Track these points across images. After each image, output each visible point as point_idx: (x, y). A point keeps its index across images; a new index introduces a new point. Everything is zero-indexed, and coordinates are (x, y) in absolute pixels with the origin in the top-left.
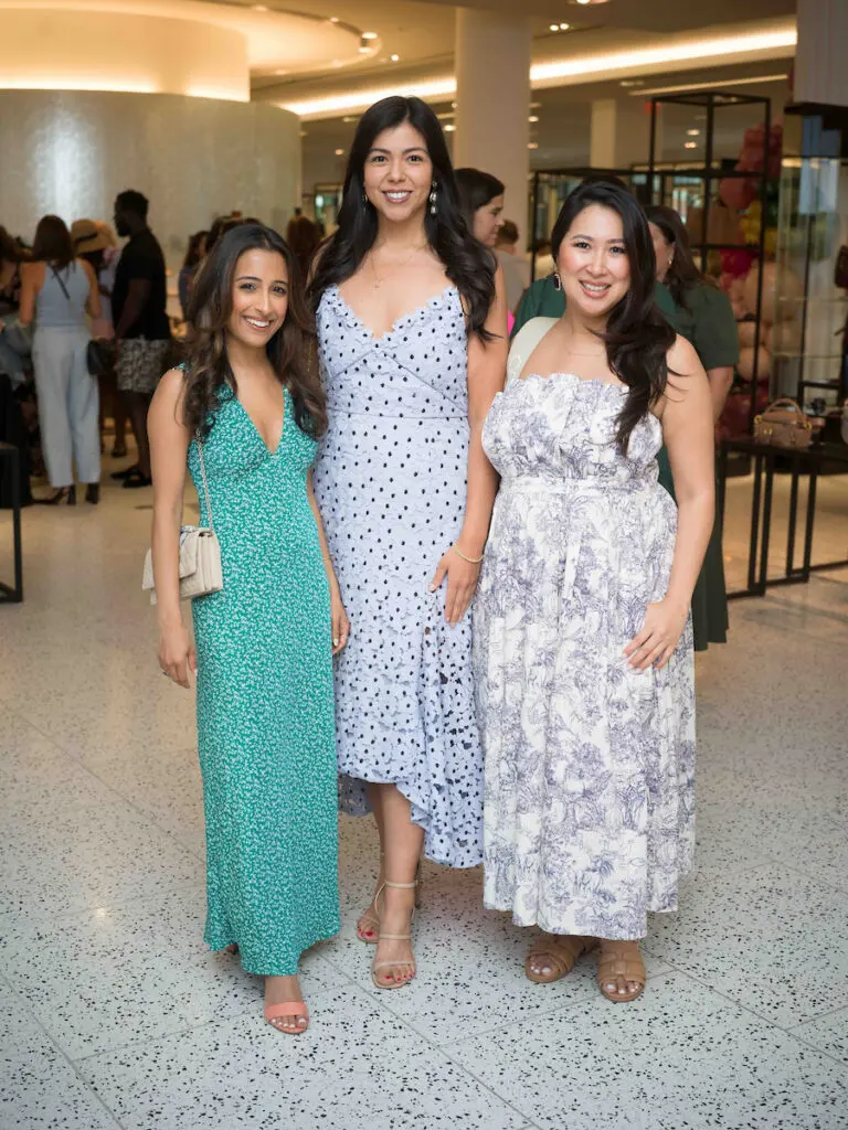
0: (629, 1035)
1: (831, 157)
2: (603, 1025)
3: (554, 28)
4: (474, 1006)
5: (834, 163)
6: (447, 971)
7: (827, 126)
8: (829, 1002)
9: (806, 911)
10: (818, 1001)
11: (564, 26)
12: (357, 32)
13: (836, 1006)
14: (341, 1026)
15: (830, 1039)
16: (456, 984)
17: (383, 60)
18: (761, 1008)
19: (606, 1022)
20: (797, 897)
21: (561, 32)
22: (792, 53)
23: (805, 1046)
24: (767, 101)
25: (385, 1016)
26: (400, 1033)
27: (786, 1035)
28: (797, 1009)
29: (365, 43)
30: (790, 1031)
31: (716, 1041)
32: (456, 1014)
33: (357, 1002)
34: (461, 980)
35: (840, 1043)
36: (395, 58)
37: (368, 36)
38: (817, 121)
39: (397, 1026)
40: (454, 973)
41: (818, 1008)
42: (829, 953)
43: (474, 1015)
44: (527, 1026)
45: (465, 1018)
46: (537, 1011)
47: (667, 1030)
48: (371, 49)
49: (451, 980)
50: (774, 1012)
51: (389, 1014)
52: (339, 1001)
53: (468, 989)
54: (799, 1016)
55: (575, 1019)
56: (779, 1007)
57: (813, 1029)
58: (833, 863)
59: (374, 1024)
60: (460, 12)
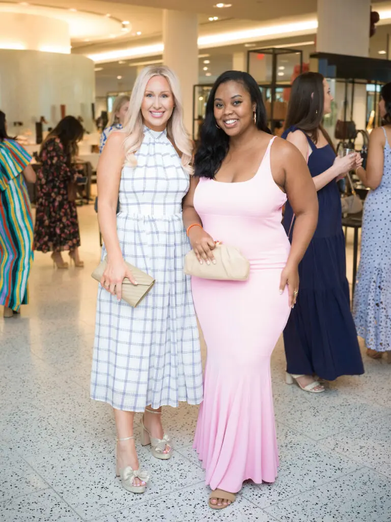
0: (184, 513)
1: (332, 77)
2: (171, 508)
3: (211, 19)
4: (109, 499)
5: (333, 80)
6: (99, 480)
7: (330, 64)
8: (287, 493)
9: (284, 445)
10: (281, 493)
11: (216, 18)
12: (120, 21)
13: (290, 495)
14: (39, 510)
15: (284, 514)
16: (102, 488)
17: (133, 35)
18: (252, 497)
19: (173, 507)
20: (281, 438)
21: (214, 22)
22: (315, 32)
23: (270, 517)
24: (301, 52)
25: (63, 505)
26: (68, 514)
27: (262, 511)
28: (270, 497)
29: (124, 26)
30: (265, 510)
31: (226, 515)
32: (98, 504)
33: (50, 498)
34: (105, 485)
35: (289, 516)
36: (139, 33)
37: (125, 23)
38: (326, 61)
39: (67, 510)
40: (102, 482)
41: (280, 498)
42: (291, 468)
43: (108, 504)
44: (133, 509)
45: (103, 505)
46: (140, 501)
47: (203, 510)
48: (126, 28)
49: (100, 486)
50: (258, 499)
51: (65, 504)
52: (41, 497)
53: (107, 490)
54: (270, 501)
55: (158, 505)
56: (262, 497)
57: (276, 508)
58: (301, 420)
59: (56, 510)
60: (165, 11)
